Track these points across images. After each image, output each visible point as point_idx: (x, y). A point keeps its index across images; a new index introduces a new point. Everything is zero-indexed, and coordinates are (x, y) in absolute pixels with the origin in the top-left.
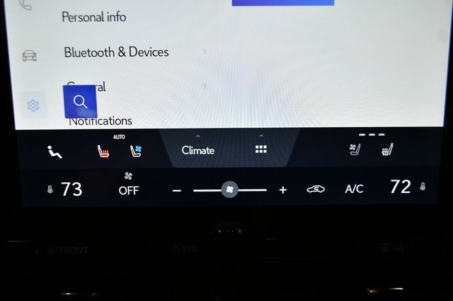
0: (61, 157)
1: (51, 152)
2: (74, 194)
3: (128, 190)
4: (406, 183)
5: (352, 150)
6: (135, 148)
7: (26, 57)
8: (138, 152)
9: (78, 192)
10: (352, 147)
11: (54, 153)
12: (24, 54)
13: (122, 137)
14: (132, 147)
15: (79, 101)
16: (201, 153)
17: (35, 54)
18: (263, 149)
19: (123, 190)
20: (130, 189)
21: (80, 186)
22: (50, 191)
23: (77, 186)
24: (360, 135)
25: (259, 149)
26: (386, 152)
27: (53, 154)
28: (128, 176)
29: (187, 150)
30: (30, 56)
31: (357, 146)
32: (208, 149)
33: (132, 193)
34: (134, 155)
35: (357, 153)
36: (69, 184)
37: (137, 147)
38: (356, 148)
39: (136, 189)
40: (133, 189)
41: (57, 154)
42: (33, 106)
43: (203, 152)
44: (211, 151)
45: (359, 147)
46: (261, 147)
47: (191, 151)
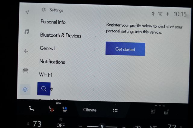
0: (34, 111)
1: (30, 108)
2: (38, 126)
3: (60, 125)
4: (174, 126)
5: (152, 112)
6: (64, 108)
7: (24, 71)
8: (65, 110)
9: (40, 125)
10: (152, 111)
12: (23, 69)
13: (59, 103)
14: (63, 108)
15: (43, 88)
16: (91, 111)
17: (28, 70)
18: (116, 110)
19: (58, 125)
20: (61, 125)
21: (41, 123)
23: (40, 123)
24: (155, 106)
25: (115, 110)
26: (166, 113)
27: (31, 109)
28: (61, 119)
29: (85, 110)
30: (25, 71)
31: (154, 110)
32: (94, 110)
33: (62, 126)
34: (64, 111)
35: (154, 113)
36: (36, 122)
37: (65, 108)
38: (154, 111)
39: (64, 125)
40: (62, 125)
41: (33, 109)
42: (25, 90)
44: (95, 110)
45: (155, 111)
46: (115, 109)
47: (87, 110)
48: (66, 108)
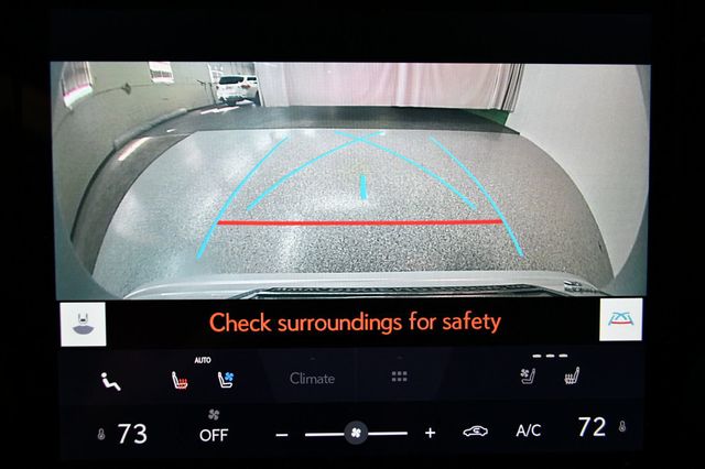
0: (119, 389)
1: (105, 381)
2: (136, 441)
3: (213, 435)
4: (600, 422)
5: (524, 377)
6: (224, 376)
8: (228, 381)
9: (141, 438)
10: (524, 373)
11: (110, 382)
13: (207, 360)
14: (220, 374)
16: (317, 382)
18: (402, 376)
19: (206, 435)
20: (216, 432)
21: (144, 430)
22: (101, 436)
23: (140, 429)
25: (397, 377)
26: (570, 380)
27: (108, 385)
28: (214, 415)
29: (296, 378)
31: (530, 372)
32: (326, 377)
33: (218, 438)
34: (223, 385)
35: (531, 381)
36: (129, 426)
37: (227, 374)
38: (529, 374)
39: (224, 432)
40: (219, 433)
41: (115, 384)
43: (320, 380)
44: (331, 380)
45: (534, 372)
46: (399, 373)
47: (303, 380)
48: (230, 376)
